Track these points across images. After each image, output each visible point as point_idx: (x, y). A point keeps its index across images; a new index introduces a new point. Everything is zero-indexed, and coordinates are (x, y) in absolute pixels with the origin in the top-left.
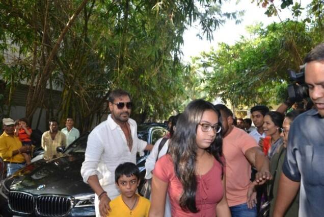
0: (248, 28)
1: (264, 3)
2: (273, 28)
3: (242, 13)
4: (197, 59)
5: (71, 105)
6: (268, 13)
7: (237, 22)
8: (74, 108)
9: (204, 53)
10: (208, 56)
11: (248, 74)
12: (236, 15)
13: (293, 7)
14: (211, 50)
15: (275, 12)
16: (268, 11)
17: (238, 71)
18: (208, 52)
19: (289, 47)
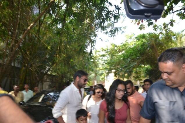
0: (127, 36)
1: (138, 23)
2: (143, 36)
3: (125, 28)
4: (99, 52)
5: (26, 76)
6: (140, 28)
7: (123, 32)
8: (27, 78)
9: (103, 49)
10: (105, 50)
11: (130, 61)
12: (121, 29)
13: (154, 26)
14: (107, 47)
15: (144, 28)
16: (140, 27)
17: (124, 59)
18: (105, 48)
19: (152, 47)
